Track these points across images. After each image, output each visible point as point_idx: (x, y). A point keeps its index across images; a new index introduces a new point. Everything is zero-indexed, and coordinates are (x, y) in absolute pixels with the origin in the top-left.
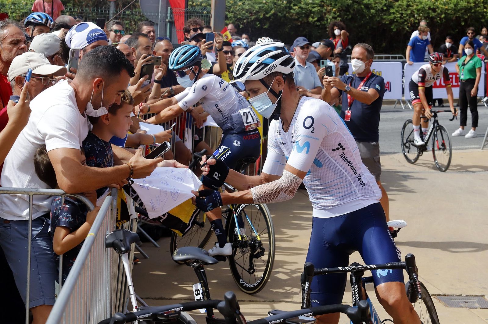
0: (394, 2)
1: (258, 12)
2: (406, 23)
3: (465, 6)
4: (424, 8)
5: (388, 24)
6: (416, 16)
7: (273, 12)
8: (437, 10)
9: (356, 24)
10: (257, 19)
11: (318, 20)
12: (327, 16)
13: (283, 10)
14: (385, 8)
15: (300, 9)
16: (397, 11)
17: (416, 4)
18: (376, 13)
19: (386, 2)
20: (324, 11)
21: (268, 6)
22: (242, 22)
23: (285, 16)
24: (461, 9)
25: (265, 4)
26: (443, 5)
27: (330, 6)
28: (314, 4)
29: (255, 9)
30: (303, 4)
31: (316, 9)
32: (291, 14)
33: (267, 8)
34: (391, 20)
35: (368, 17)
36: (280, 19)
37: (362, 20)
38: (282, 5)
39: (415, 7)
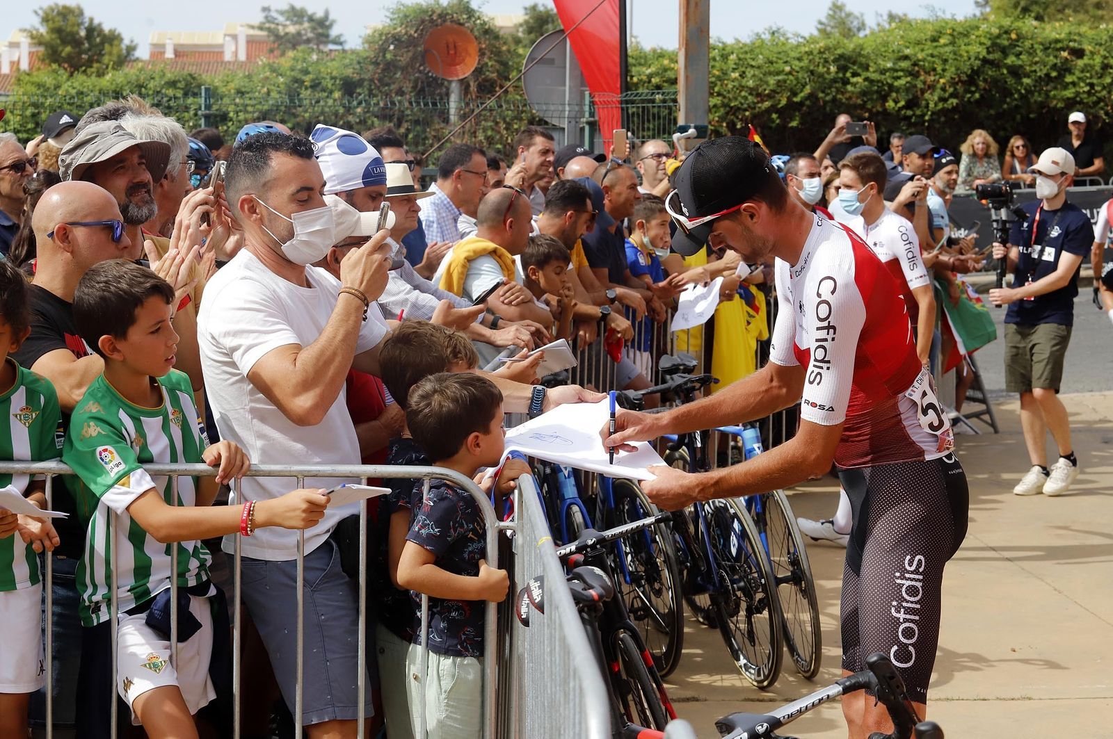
0: (1074, 58)
1: (775, 92)
2: (1102, 104)
5: (1063, 108)
7: (808, 90)
9: (992, 112)
10: (774, 109)
11: (907, 106)
12: (927, 95)
13: (830, 87)
14: (1054, 74)
15: (866, 83)
16: (1079, 79)
18: (1035, 86)
19: (1055, 61)
20: (920, 85)
21: (797, 79)
22: (740, 117)
23: (834, 100)
25: (790, 73)
27: (932, 73)
28: (897, 71)
29: (768, 85)
30: (874, 72)
31: (902, 82)
32: (847, 95)
33: (795, 82)
34: (1068, 99)
35: (1016, 96)
36: (824, 106)
37: (1005, 102)
38: (826, 76)
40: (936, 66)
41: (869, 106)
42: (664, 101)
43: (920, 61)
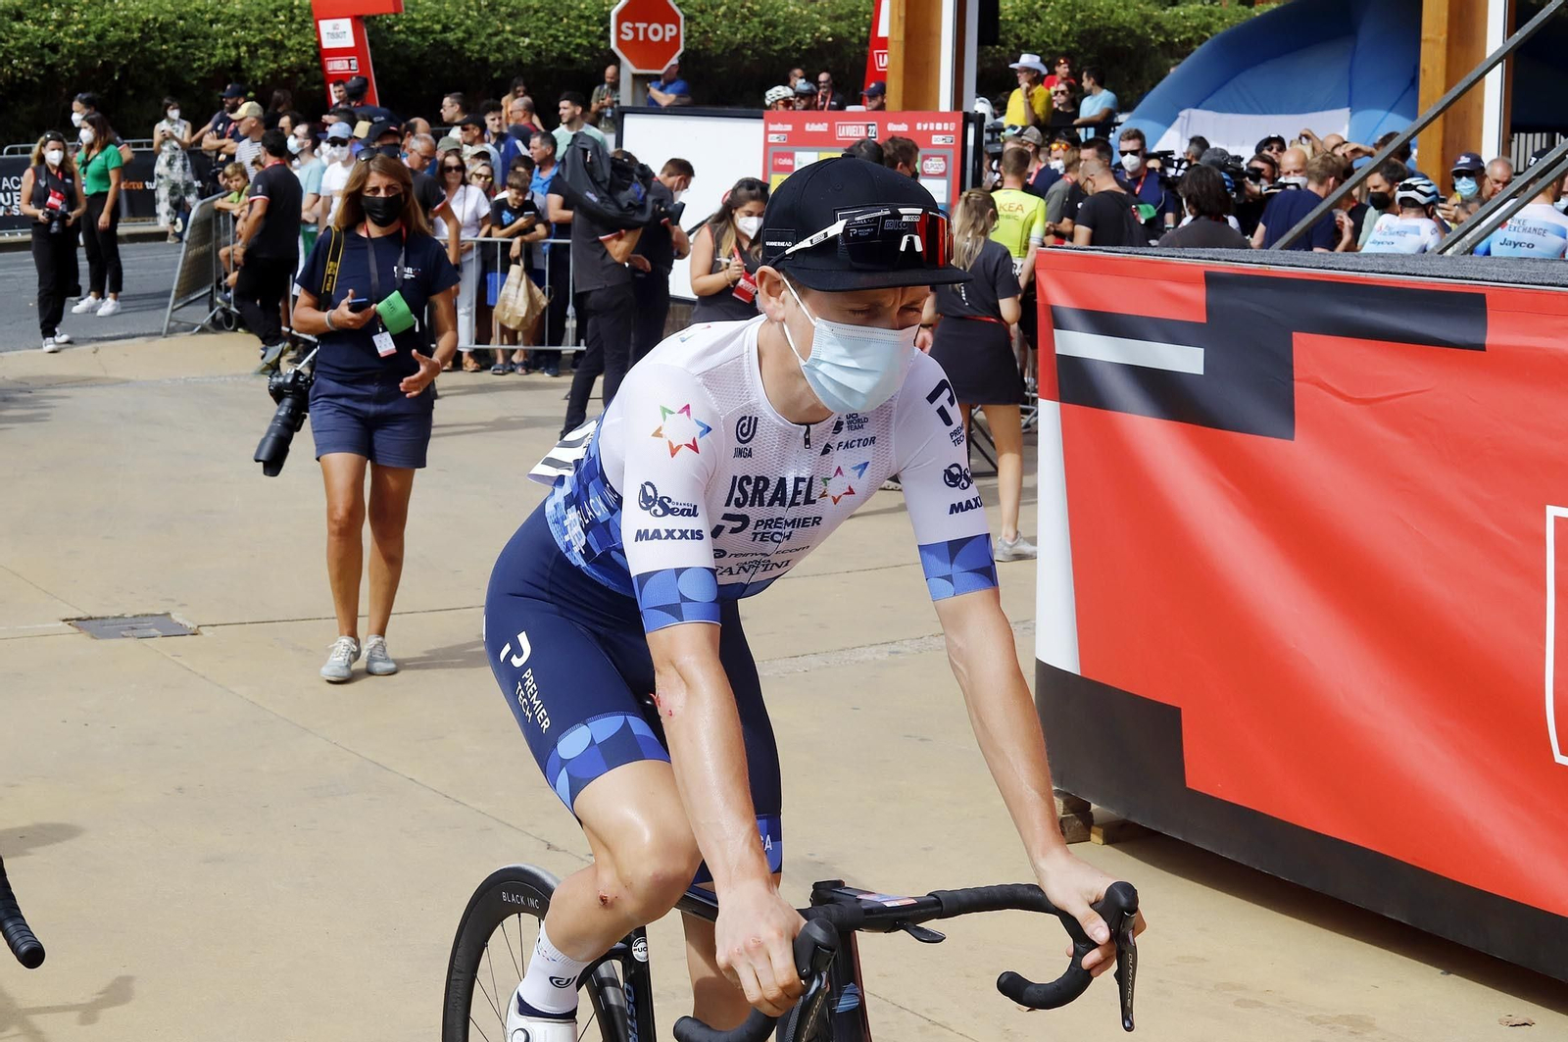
3: (120, 39)
4: (31, 44)
8: (60, 48)
17: (14, 35)
24: (112, 46)
26: (71, 38)
39: (12, 42)
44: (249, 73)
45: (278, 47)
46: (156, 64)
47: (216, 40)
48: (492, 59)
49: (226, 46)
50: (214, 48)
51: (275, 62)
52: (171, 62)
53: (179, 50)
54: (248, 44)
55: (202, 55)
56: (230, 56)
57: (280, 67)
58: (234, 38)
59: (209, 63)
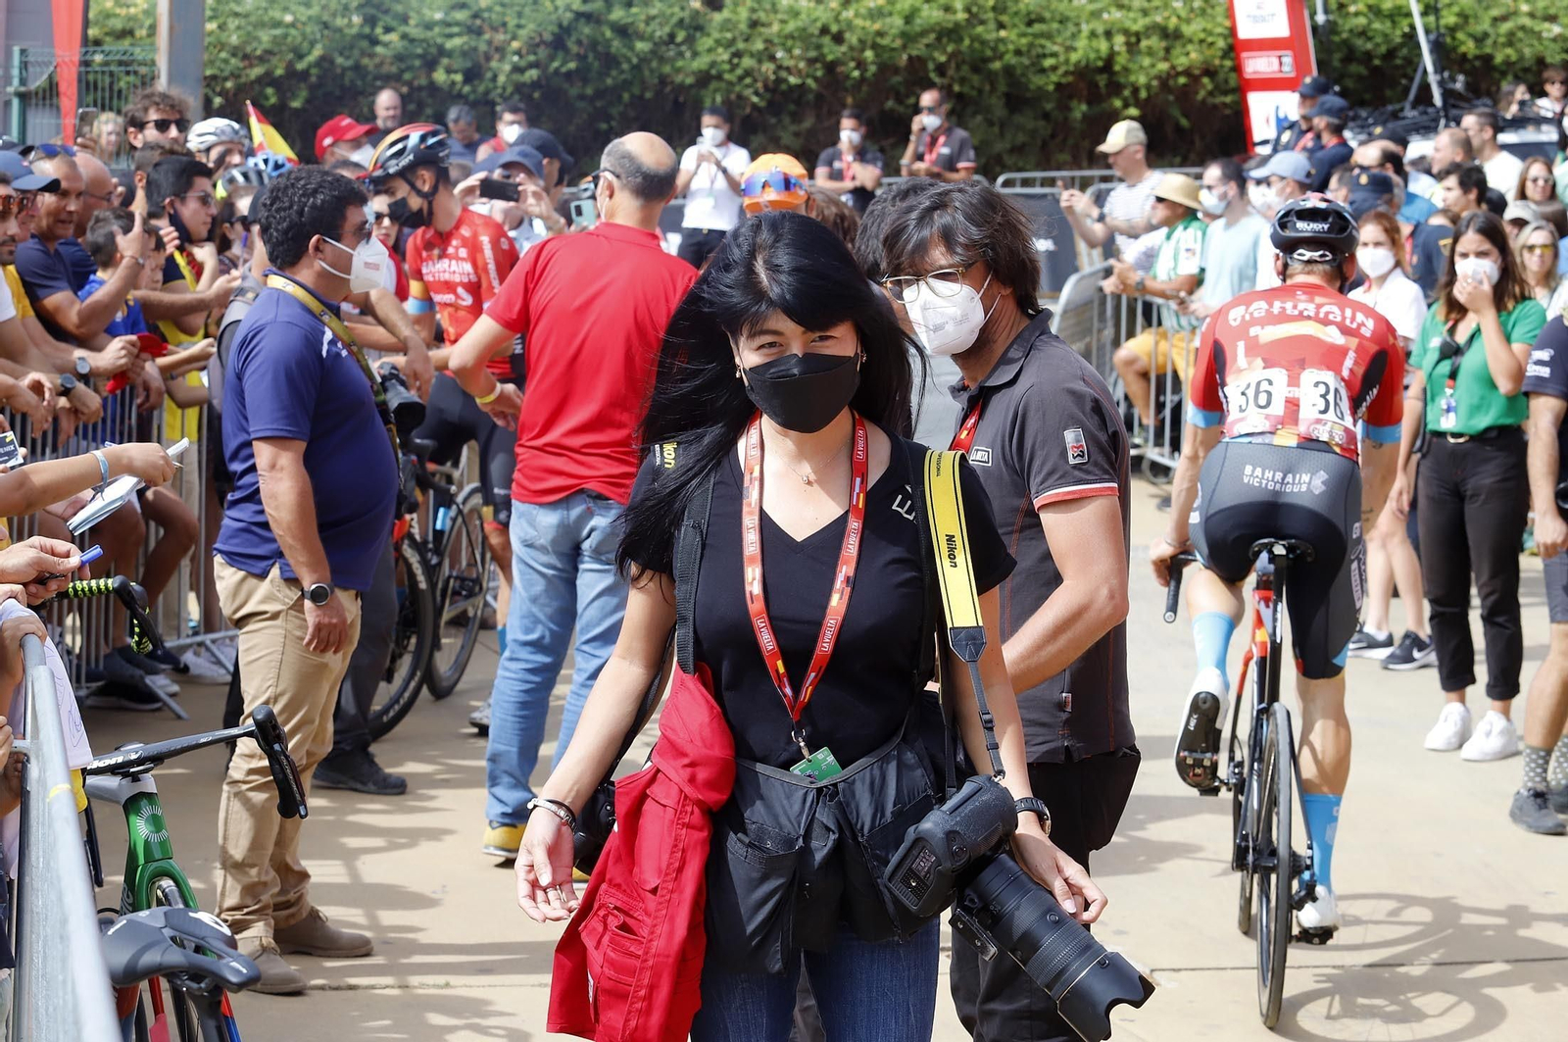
0: (708, 10)
1: (269, 52)
2: (748, 81)
3: (938, 24)
4: (804, 29)
5: (691, 86)
6: (779, 55)
7: (317, 52)
8: (847, 35)
10: (267, 79)
11: (465, 78)
12: (494, 64)
13: (352, 47)
14: (681, 35)
15: (405, 43)
16: (718, 42)
17: (780, 16)
18: (652, 52)
19: (681, 14)
20: (483, 47)
21: (304, 36)
22: (218, 89)
24: (924, 33)
25: (293, 25)
26: (864, 18)
27: (501, 30)
28: (449, 25)
29: (260, 42)
30: (417, 26)
31: (457, 42)
32: (377, 60)
33: (299, 39)
34: (700, 71)
35: (625, 66)
36: (343, 75)
37: (608, 75)
38: (347, 31)
39: (776, 28)
40: (507, 19)
41: (407, 76)
42: (106, 64)
43: (482, 10)
44: (1127, 77)
45: (1171, 37)
46: (986, 60)
47: (1077, 25)
48: (1499, 59)
49: (1093, 35)
50: (1074, 36)
51: (1166, 59)
52: (1010, 59)
53: (1024, 41)
54: (1126, 32)
55: (1056, 48)
56: (1098, 51)
57: (1173, 67)
58: (1105, 22)
59: (1067, 61)
